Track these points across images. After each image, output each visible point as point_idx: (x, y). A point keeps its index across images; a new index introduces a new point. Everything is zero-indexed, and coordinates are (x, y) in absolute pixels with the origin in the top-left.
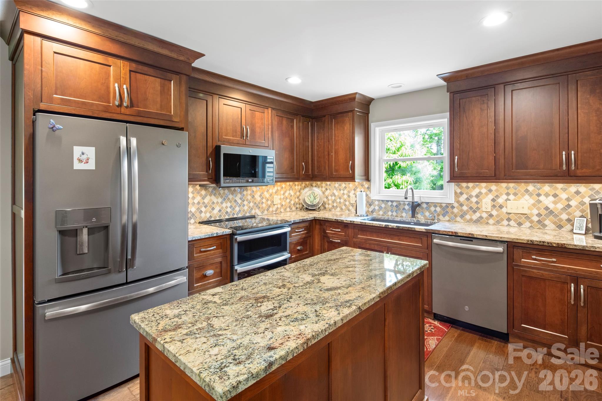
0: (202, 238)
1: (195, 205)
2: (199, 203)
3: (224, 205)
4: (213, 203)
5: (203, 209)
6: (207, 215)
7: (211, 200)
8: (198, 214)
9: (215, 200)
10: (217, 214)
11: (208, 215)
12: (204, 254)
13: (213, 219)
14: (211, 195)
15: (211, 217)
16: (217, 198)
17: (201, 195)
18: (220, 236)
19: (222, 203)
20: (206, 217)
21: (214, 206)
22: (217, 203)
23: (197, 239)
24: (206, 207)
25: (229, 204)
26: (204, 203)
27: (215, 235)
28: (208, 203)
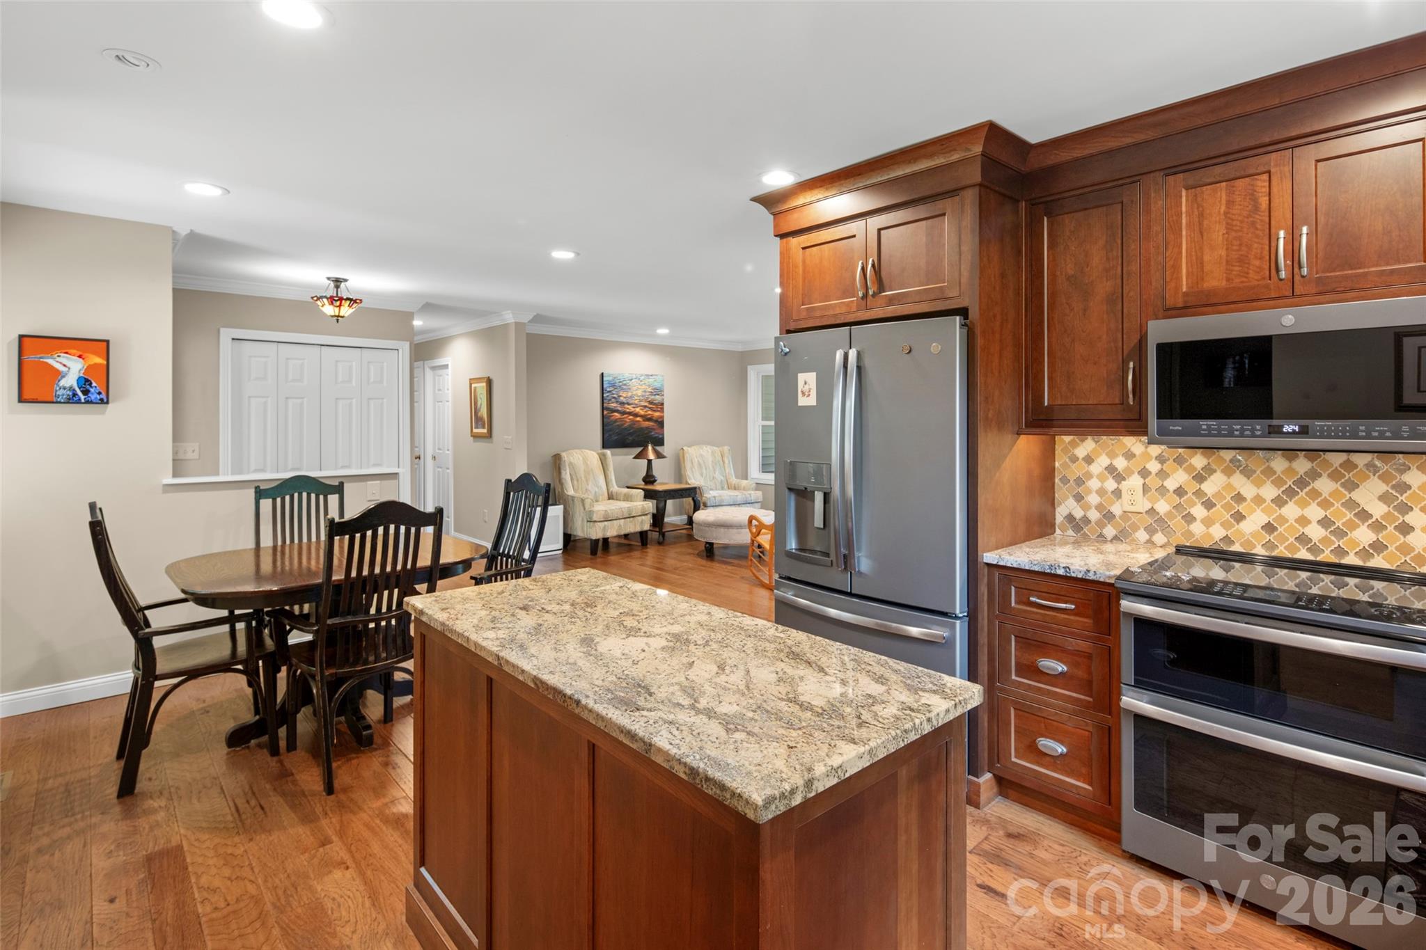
0: (1022, 567)
1: (1168, 495)
2: (1180, 492)
3: (1291, 511)
4: (1239, 498)
5: (1199, 511)
6: (1211, 530)
7: (1229, 487)
8: (1177, 522)
9: (1248, 490)
10: (1255, 534)
11: (1217, 532)
12: (1037, 613)
13: (1237, 548)
14: (1228, 472)
15: (1226, 539)
16: (1259, 484)
17: (1190, 469)
18: (1076, 579)
19: (1279, 502)
20: (1209, 535)
21: (1242, 508)
22: (1258, 500)
23: (1009, 565)
24: (1209, 505)
25: (1315, 512)
26: (1199, 493)
27: (1061, 572)
28: (1218, 494)
